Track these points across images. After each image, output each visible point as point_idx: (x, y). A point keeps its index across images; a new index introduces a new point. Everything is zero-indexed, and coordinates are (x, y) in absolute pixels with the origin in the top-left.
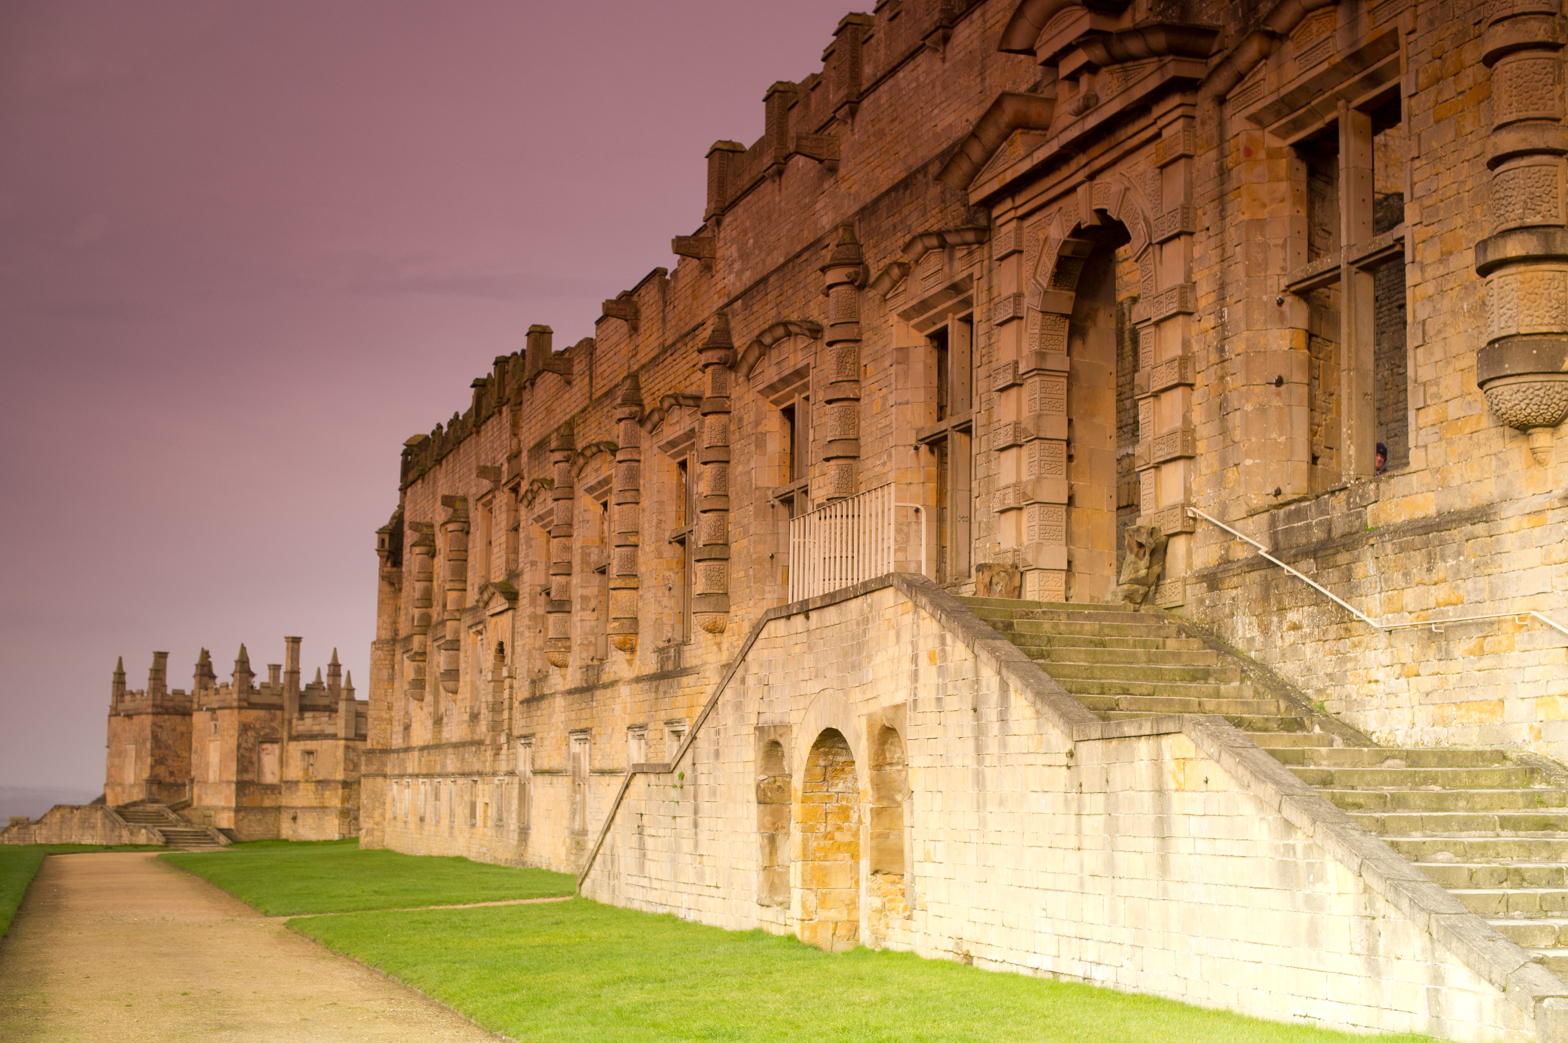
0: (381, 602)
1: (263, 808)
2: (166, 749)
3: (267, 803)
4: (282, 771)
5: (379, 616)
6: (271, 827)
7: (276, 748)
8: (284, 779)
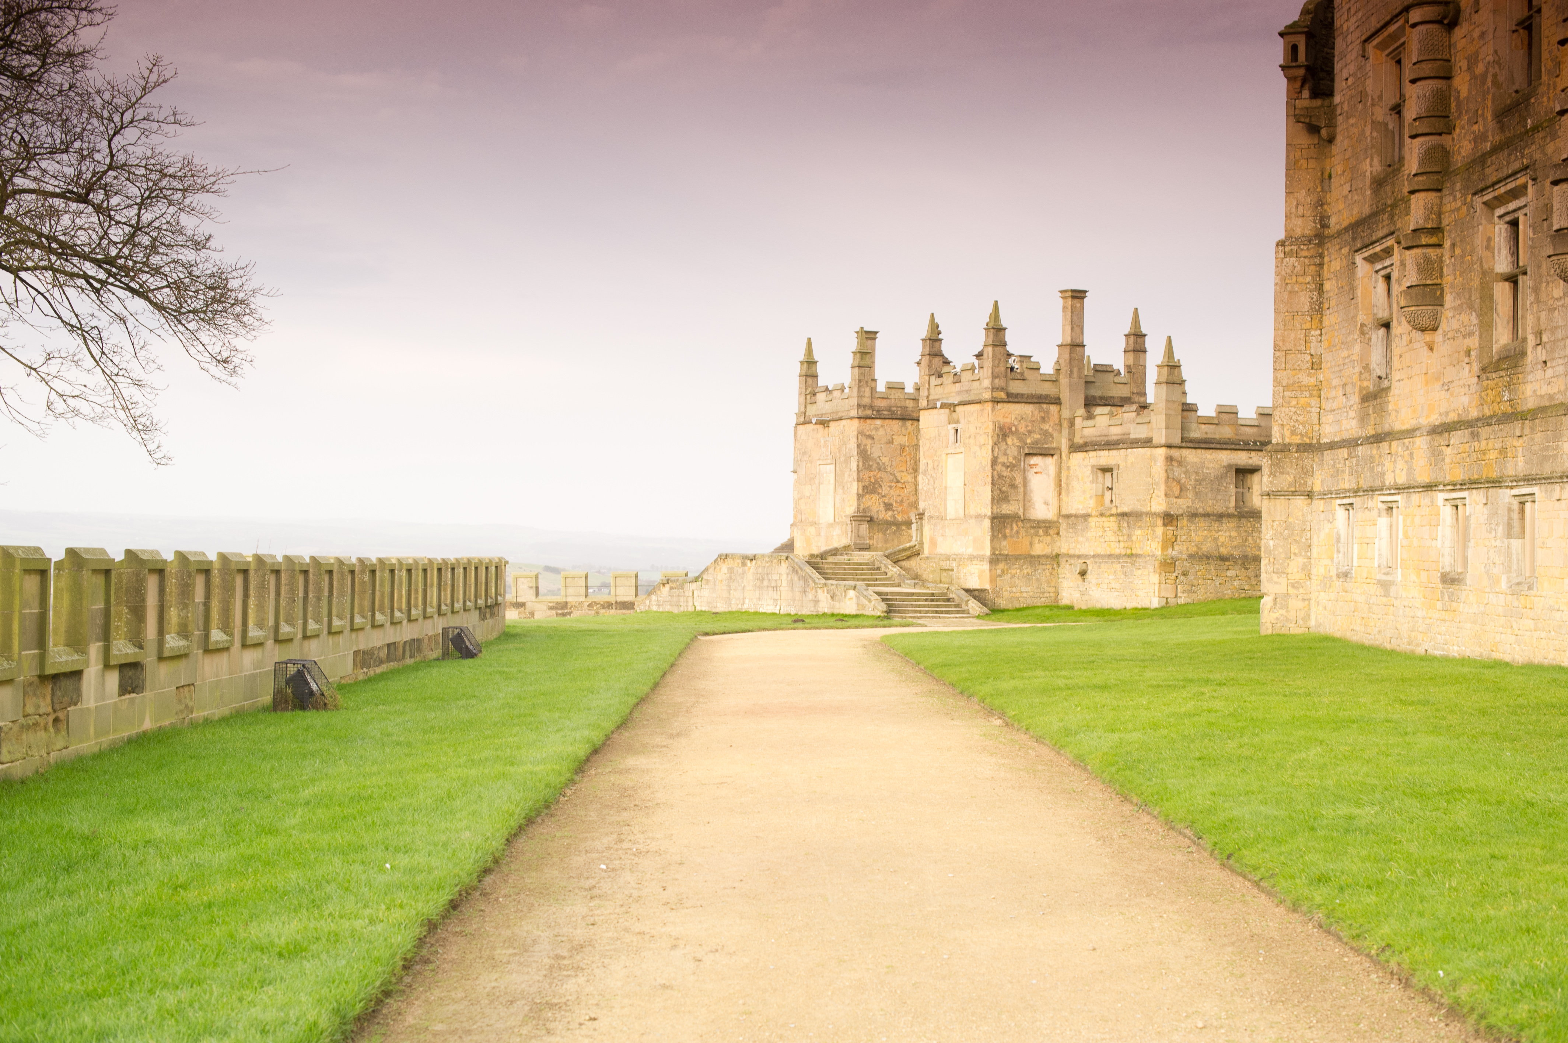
0: (1292, 167)
1: (1032, 557)
2: (879, 470)
3: (1039, 549)
4: (1060, 500)
5: (1288, 193)
6: (1045, 586)
7: (1050, 463)
8: (1064, 512)
